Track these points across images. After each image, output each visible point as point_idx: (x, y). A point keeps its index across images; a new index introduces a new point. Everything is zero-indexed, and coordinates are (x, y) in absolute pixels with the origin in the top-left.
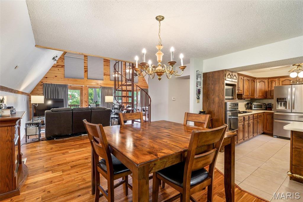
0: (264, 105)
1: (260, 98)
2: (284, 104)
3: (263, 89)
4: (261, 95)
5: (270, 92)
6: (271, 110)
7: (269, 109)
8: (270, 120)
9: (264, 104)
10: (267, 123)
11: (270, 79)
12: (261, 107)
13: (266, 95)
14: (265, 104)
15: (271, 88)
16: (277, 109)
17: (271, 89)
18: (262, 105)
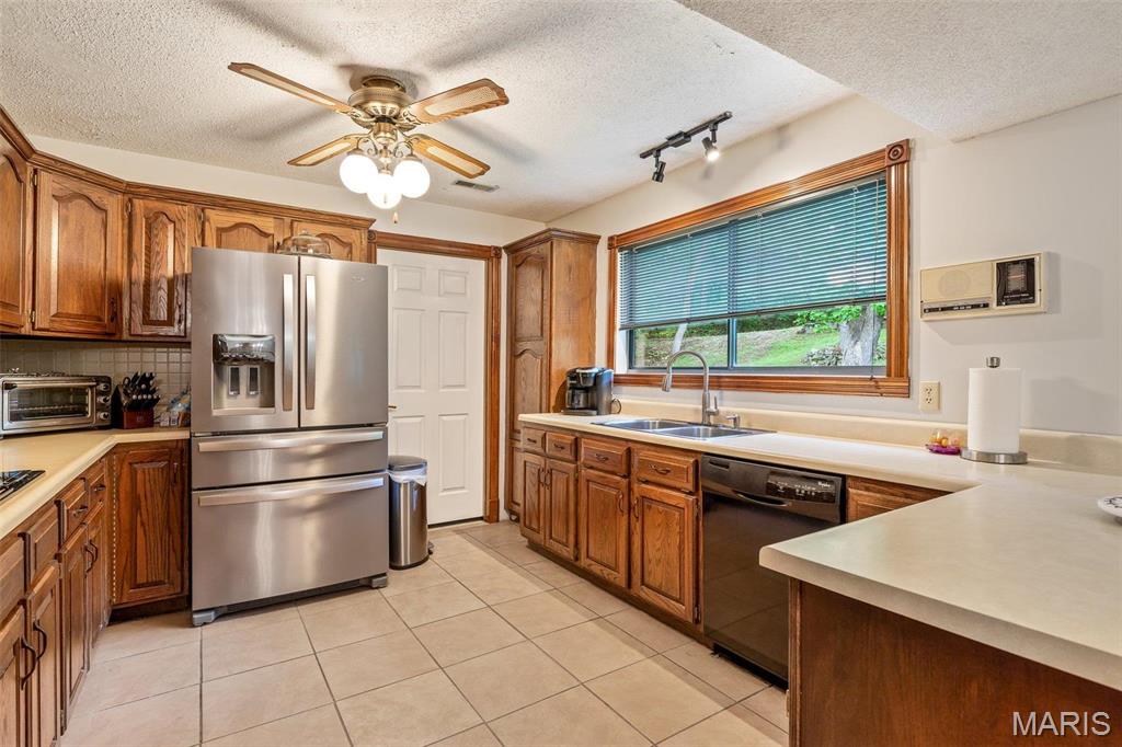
0: (100, 393)
1: (69, 328)
2: (253, 374)
3: (93, 263)
4: (73, 307)
5: (139, 291)
6: (149, 423)
7: (139, 419)
8: (158, 498)
9: (98, 379)
10: (133, 530)
11: (144, 197)
12: (73, 413)
13: (115, 316)
14: (108, 380)
15: (148, 266)
16: (215, 413)
17: (148, 274)
18: (81, 392)
